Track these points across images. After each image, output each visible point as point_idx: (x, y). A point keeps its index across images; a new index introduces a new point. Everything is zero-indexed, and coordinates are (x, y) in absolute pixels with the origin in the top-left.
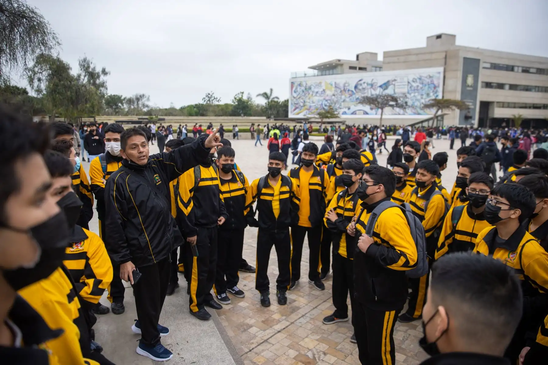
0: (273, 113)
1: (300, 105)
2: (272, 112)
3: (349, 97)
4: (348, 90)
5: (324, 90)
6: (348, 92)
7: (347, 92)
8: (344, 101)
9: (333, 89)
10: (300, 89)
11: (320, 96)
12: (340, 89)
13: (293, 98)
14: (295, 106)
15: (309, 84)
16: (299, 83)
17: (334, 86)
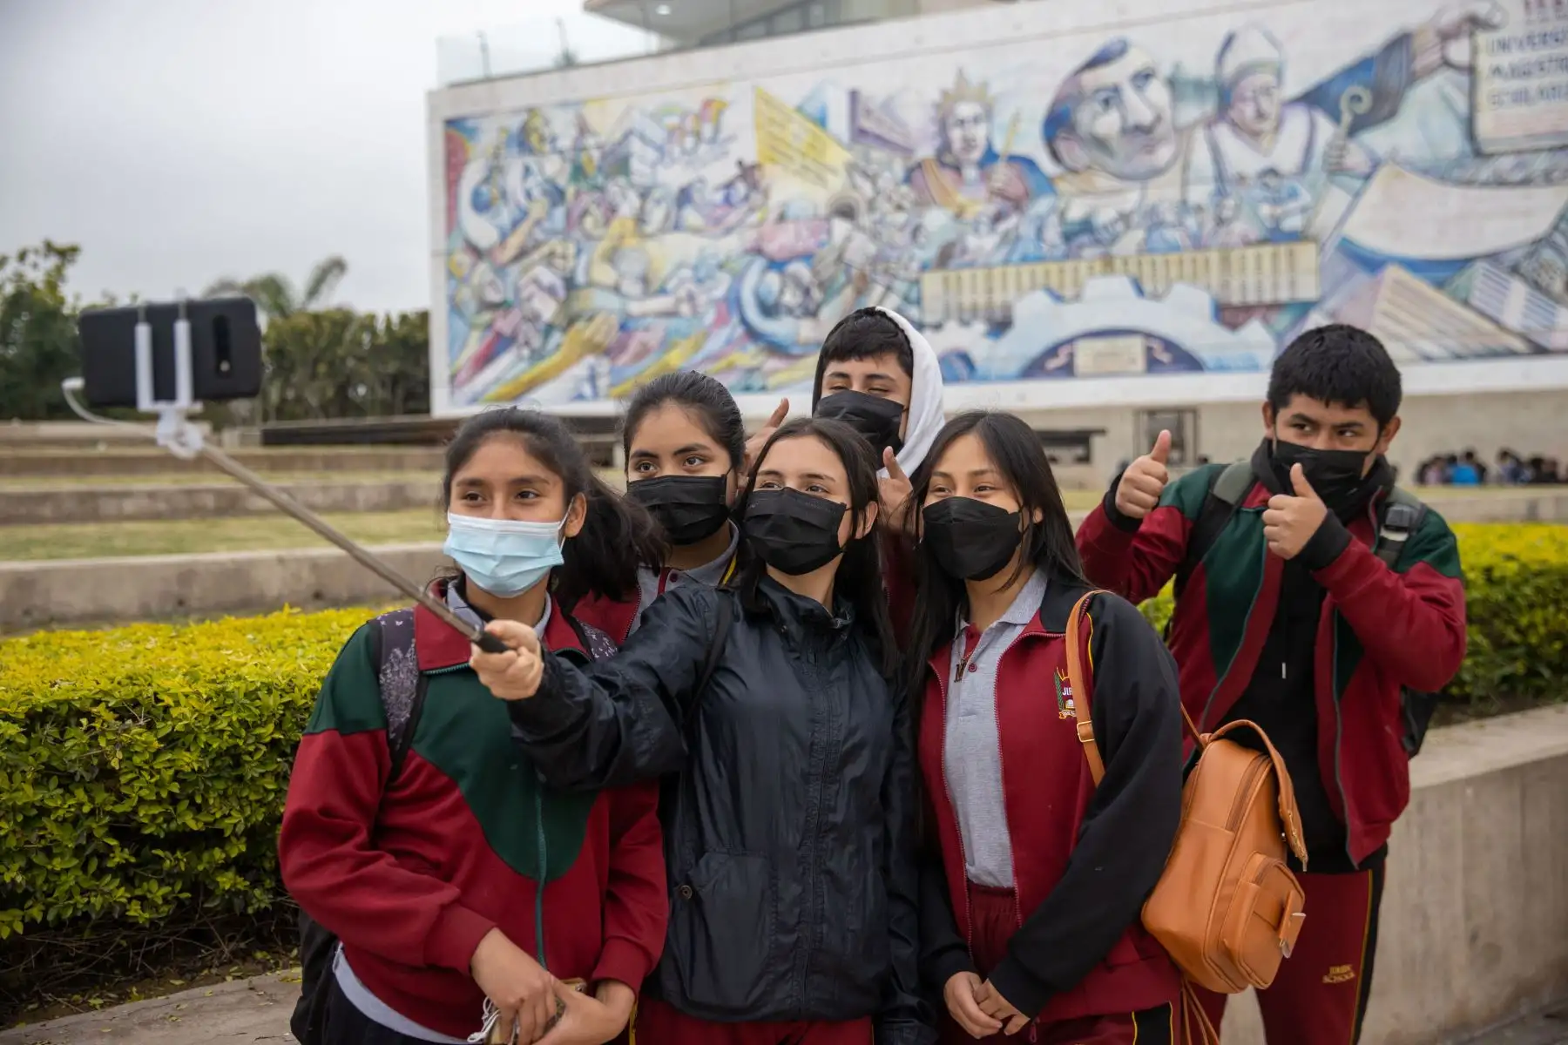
0: (299, 399)
1: (534, 318)
2: (290, 394)
3: (998, 218)
4: (976, 155)
5: (748, 173)
6: (985, 177)
7: (971, 173)
8: (945, 257)
9: (838, 156)
10: (527, 171)
11: (717, 225)
12: (906, 151)
13: (464, 259)
14: (489, 326)
15: (606, 126)
16: (514, 123)
17: (839, 123)
